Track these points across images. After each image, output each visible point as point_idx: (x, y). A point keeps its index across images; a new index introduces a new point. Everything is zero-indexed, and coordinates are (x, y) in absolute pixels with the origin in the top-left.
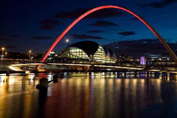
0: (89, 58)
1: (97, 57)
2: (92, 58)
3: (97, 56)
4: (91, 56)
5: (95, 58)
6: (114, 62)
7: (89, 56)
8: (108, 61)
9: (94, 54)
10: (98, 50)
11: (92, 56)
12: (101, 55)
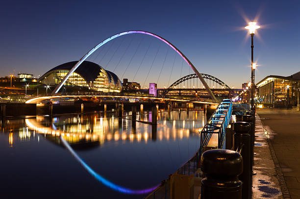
0: (88, 85)
1: (98, 84)
2: (93, 86)
3: (98, 82)
4: (91, 82)
5: (97, 85)
6: (119, 91)
7: (88, 83)
8: (112, 89)
9: (95, 81)
10: (99, 75)
11: (93, 82)
12: (104, 81)
